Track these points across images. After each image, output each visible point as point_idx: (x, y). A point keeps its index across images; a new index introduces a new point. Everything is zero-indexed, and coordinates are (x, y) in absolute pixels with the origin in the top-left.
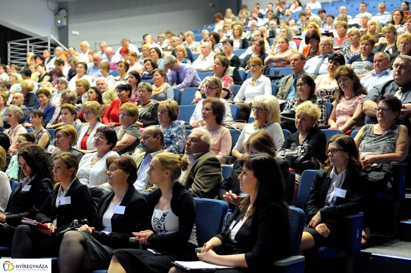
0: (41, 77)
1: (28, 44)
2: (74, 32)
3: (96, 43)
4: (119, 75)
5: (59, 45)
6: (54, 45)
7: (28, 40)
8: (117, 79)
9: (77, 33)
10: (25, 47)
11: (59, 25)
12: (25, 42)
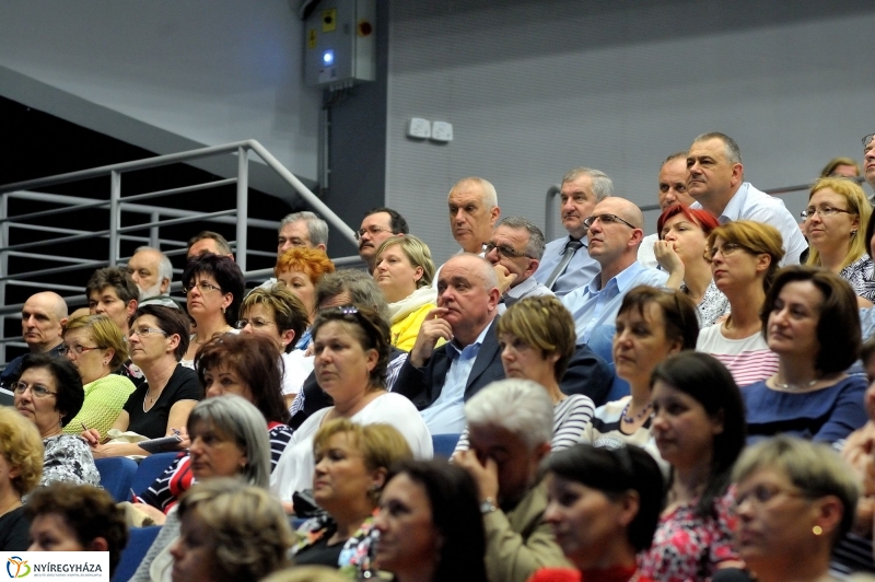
0: (149, 404)
1: (117, 204)
2: (419, 127)
3: (553, 192)
4: (629, 394)
5: (304, 206)
6: (273, 204)
7: (115, 171)
8: (610, 419)
9: (443, 131)
10: (100, 218)
11: (325, 78)
12: (100, 188)
